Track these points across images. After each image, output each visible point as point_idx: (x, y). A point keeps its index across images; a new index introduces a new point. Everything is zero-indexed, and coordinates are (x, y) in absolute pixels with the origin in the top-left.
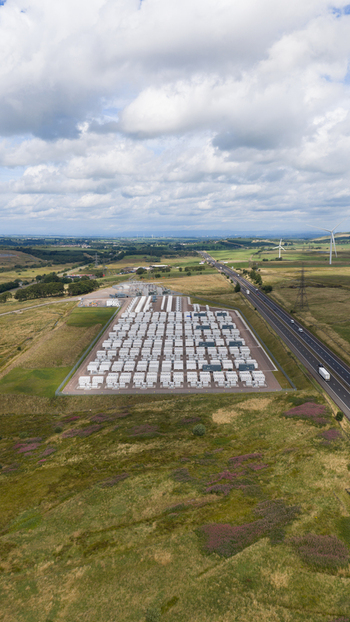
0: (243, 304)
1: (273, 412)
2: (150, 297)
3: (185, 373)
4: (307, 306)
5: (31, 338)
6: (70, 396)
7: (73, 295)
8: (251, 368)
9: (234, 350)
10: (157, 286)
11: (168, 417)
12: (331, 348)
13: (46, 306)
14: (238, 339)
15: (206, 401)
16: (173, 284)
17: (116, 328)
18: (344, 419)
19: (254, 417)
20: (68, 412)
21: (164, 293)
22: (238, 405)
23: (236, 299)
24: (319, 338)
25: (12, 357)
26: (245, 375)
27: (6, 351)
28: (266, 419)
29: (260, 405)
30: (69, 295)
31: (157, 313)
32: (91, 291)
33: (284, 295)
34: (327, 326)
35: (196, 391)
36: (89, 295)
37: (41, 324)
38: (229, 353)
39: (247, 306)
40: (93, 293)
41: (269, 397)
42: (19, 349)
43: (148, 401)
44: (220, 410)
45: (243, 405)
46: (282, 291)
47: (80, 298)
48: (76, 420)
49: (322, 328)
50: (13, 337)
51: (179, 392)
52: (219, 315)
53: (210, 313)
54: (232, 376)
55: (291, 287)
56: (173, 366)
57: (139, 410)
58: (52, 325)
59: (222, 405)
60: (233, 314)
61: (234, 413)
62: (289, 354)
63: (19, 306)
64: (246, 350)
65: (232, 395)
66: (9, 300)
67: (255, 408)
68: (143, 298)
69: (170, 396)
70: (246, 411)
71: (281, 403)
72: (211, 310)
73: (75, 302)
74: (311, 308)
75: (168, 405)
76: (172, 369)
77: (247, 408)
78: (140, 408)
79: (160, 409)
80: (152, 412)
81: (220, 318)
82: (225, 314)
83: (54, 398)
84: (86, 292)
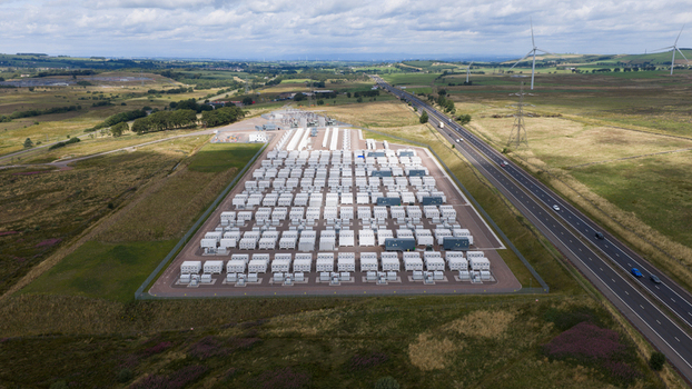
0: (435, 139)
1: (522, 344)
2: (309, 129)
3: (357, 253)
4: (526, 142)
5: (135, 189)
6: (161, 301)
7: (209, 127)
8: (462, 246)
9: (431, 210)
10: (318, 115)
11: (327, 350)
12: (582, 209)
13: (170, 142)
14: (436, 193)
15: (395, 314)
16: (340, 113)
17: (257, 173)
18: (666, 367)
19: (488, 356)
20: (153, 332)
21: (328, 124)
22: (453, 326)
23: (425, 133)
24: (557, 192)
25: (96, 219)
26: (456, 259)
27: (92, 209)
28: (512, 361)
29: (493, 324)
30: (203, 126)
31: (317, 152)
32: (233, 121)
33: (488, 128)
34: (565, 172)
35: (375, 291)
36: (231, 126)
37: (155, 166)
38: (424, 215)
39: (441, 142)
40: (236, 124)
41: (506, 308)
42: (111, 206)
43: (295, 312)
44: (422, 337)
45: (461, 326)
46: (484, 121)
47: (215, 130)
48: (163, 350)
49: (558, 176)
50: (109, 187)
51: (347, 292)
52: (403, 154)
53: (390, 153)
54: (435, 259)
55: (495, 117)
56: (337, 239)
57: (277, 331)
58: (169, 168)
59: (425, 324)
60: (421, 153)
61: (448, 345)
62: (520, 219)
63: (135, 141)
64: (449, 211)
65: (439, 302)
66: (126, 132)
67: (485, 332)
68: (300, 131)
69: (330, 302)
70: (470, 339)
71: (531, 322)
72: (391, 147)
73: (208, 136)
74: (530, 145)
75: (329, 321)
76: (337, 244)
77: (469, 332)
78: (279, 326)
79: (315, 330)
80: (299, 337)
81: (405, 160)
82: (411, 154)
83: (132, 304)
84: (225, 123)
